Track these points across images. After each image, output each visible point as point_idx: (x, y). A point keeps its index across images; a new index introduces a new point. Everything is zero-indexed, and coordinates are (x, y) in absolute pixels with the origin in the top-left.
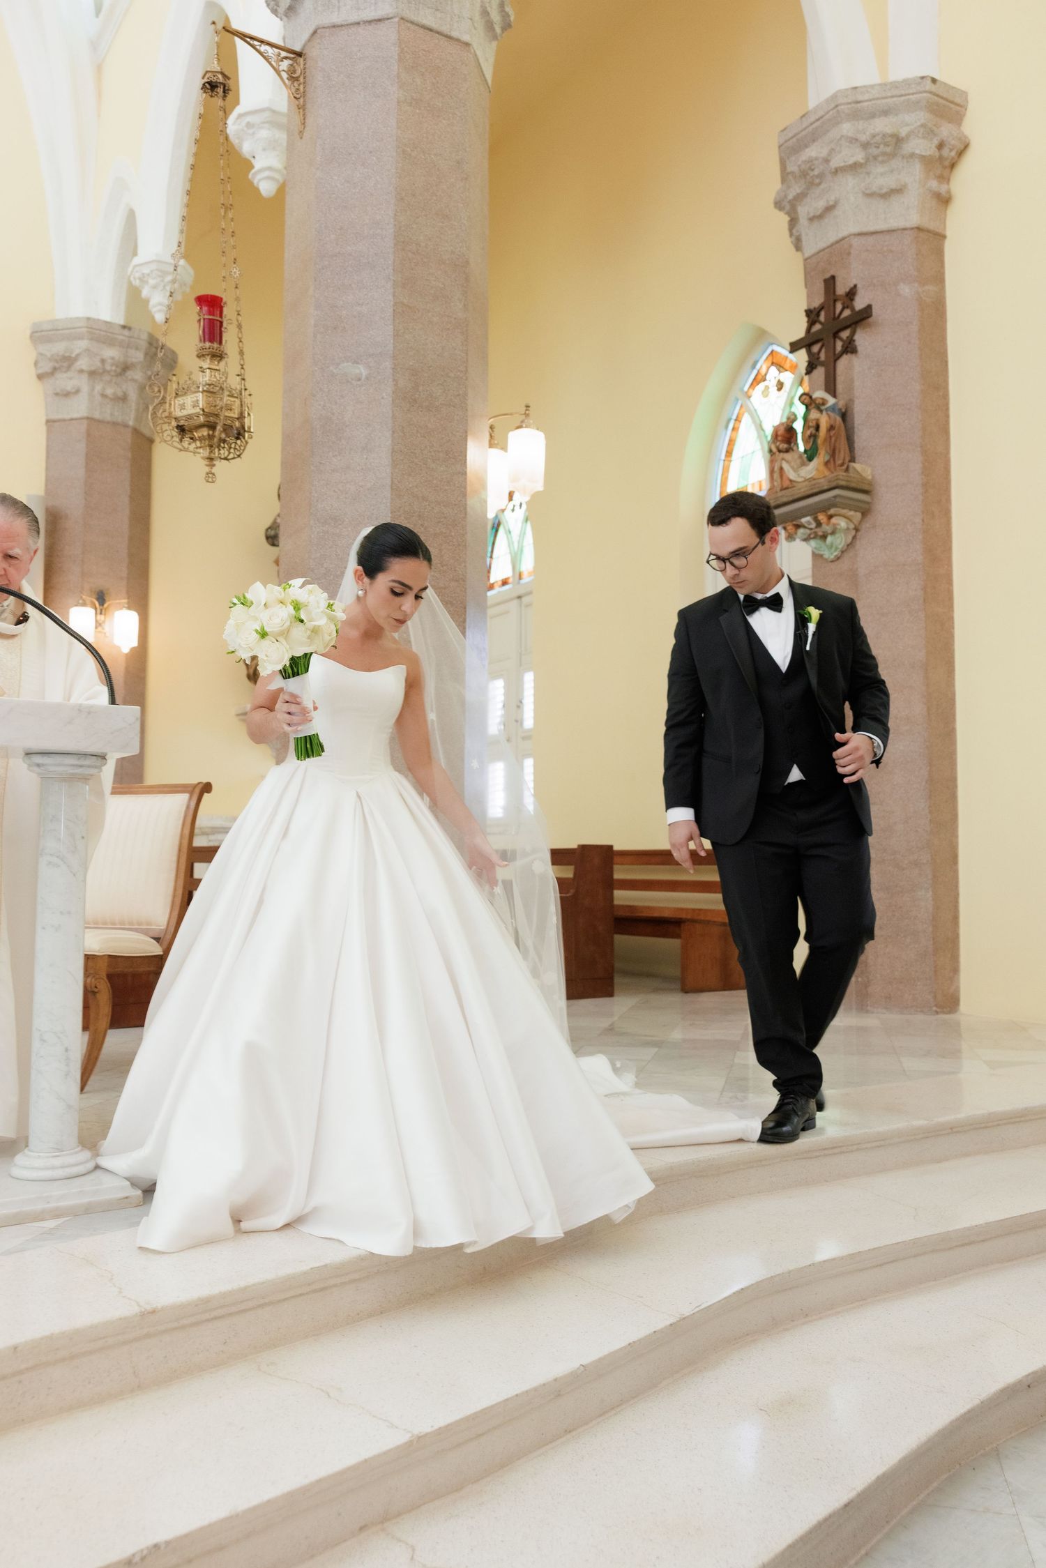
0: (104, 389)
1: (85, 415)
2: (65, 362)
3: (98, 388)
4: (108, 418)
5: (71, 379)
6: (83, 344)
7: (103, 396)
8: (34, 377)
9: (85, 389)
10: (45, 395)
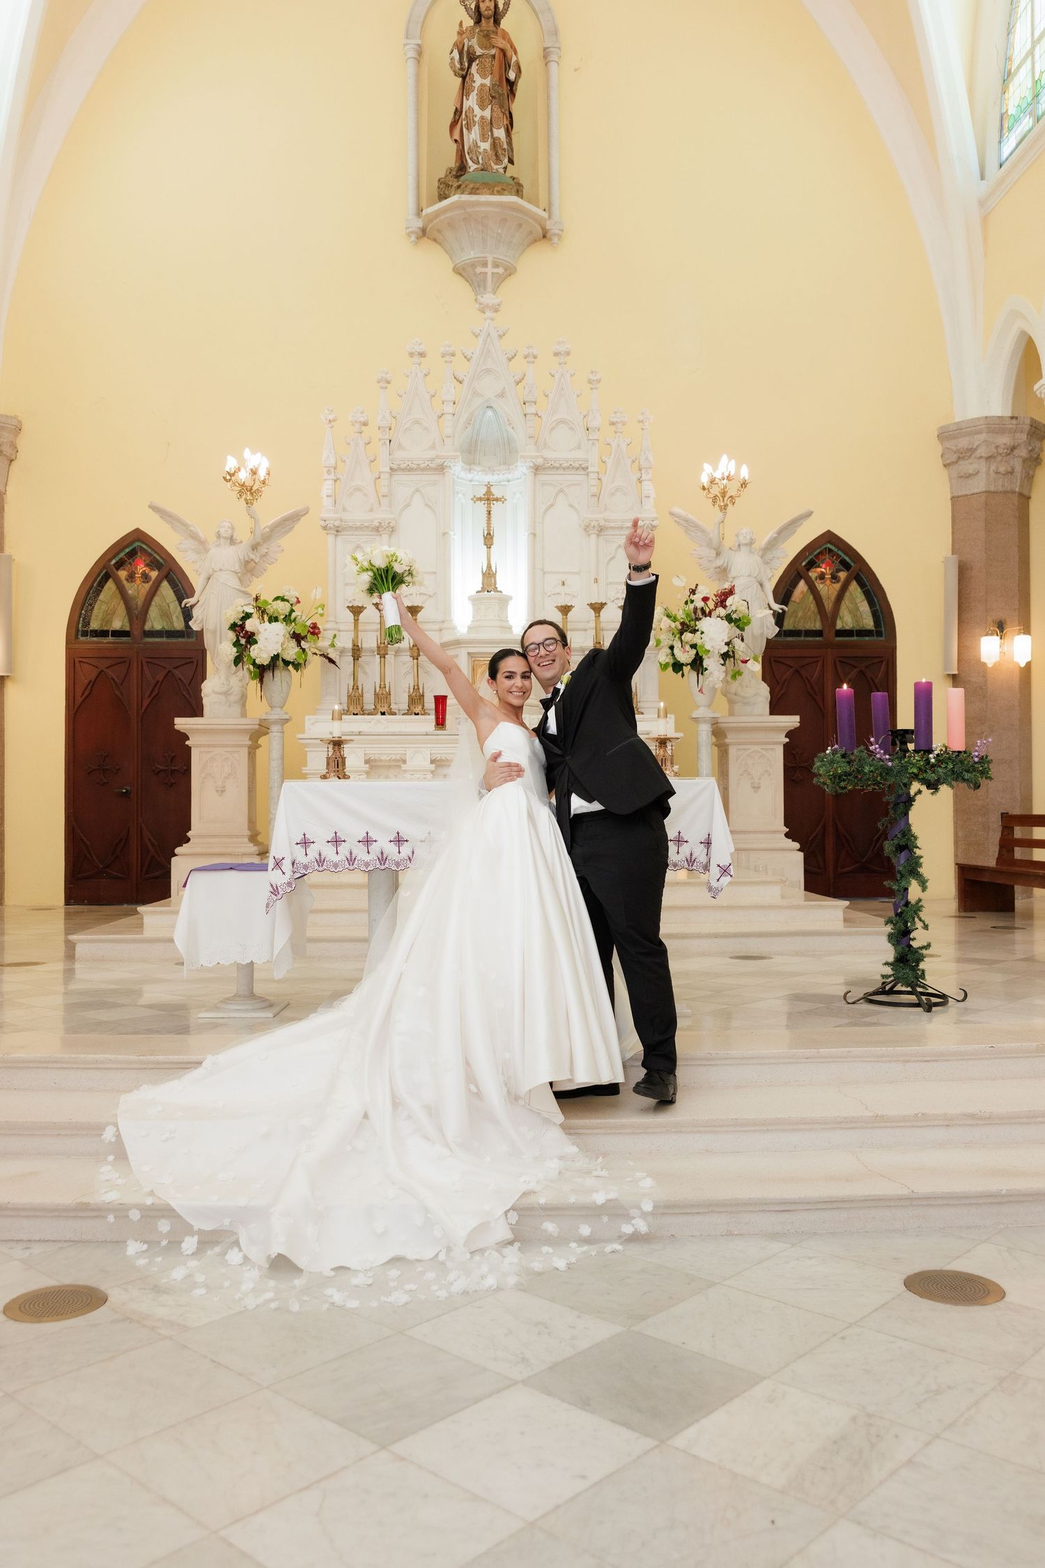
0: (997, 467)
1: (984, 490)
2: (966, 454)
3: (993, 468)
4: (1000, 489)
5: (971, 464)
6: (983, 436)
7: (997, 473)
8: (942, 466)
9: (984, 470)
10: (950, 479)
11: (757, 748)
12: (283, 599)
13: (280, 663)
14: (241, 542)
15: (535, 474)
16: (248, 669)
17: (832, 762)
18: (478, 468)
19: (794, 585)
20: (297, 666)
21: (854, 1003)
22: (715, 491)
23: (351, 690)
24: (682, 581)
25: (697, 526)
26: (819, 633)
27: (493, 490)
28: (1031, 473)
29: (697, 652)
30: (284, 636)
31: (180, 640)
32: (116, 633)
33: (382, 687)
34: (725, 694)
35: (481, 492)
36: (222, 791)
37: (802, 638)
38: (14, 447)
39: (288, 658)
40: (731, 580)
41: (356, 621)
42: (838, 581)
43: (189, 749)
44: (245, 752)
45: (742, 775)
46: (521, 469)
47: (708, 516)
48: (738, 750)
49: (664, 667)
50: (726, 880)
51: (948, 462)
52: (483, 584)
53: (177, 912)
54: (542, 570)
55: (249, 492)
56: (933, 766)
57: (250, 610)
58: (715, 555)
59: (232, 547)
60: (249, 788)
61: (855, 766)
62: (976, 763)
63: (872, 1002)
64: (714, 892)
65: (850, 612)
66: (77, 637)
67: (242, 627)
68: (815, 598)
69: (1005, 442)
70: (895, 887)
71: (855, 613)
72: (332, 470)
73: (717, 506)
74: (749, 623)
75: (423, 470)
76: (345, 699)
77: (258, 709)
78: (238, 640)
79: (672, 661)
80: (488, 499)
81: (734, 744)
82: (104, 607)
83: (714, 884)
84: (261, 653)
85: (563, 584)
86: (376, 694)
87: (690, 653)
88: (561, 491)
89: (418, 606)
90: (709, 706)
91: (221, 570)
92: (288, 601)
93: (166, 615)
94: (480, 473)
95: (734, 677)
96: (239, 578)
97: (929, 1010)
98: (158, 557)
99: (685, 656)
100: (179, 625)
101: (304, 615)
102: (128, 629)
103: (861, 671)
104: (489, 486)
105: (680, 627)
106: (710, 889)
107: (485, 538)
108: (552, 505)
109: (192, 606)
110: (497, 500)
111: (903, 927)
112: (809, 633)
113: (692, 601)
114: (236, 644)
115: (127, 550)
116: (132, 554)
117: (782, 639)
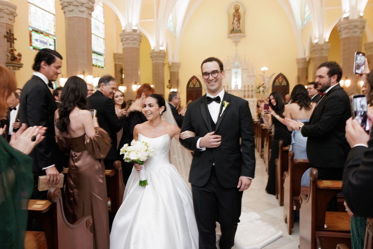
1: (301, 67)
2: (299, 63)
6: (301, 60)
15: (242, 70)
19: (276, 80)
22: (263, 72)
24: (258, 83)
25: (261, 75)
26: (279, 86)
27: (237, 72)
32: (192, 88)
38: (180, 66)
40: (265, 82)
42: (282, 79)
47: (263, 74)
58: (263, 79)
66: (187, 89)
68: (279, 82)
71: (284, 83)
82: (190, 85)
87: (259, 91)
93: (198, 86)
94: (235, 70)
98: (197, 79)
103: (285, 91)
105: (258, 88)
107: (236, 78)
108: (244, 73)
116: (194, 78)
117: (274, 87)
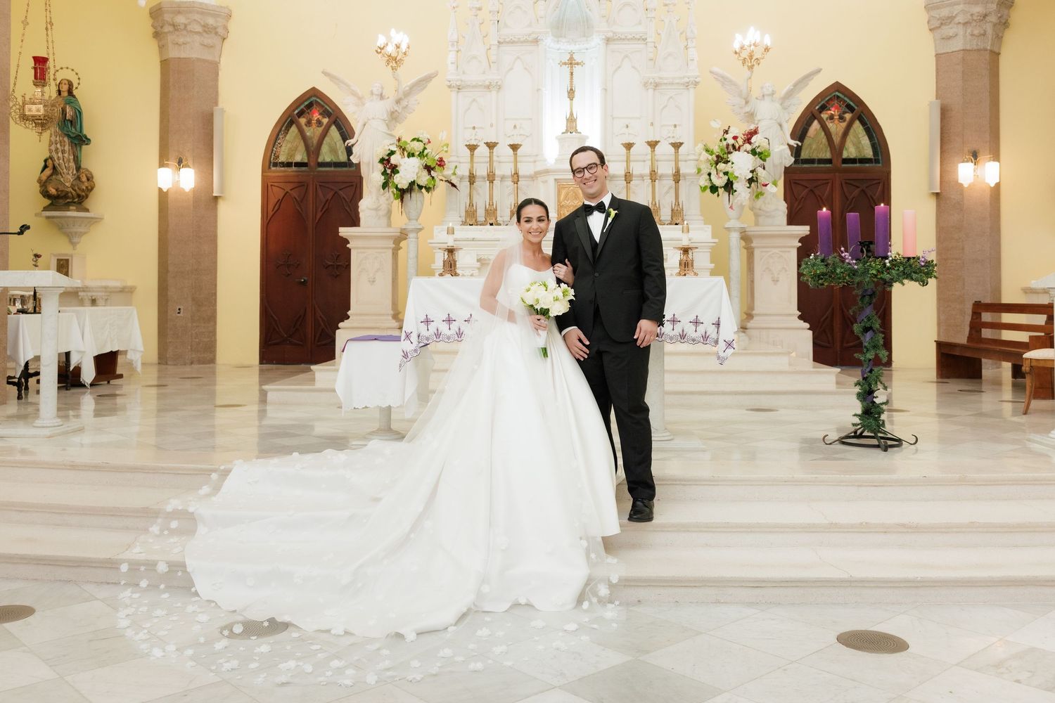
0: (972, 31)
1: (962, 48)
2: (949, 20)
3: (969, 31)
4: (975, 47)
5: (952, 28)
6: (961, 7)
7: (972, 35)
8: (928, 31)
9: (961, 33)
10: (935, 40)
11: (776, 251)
12: (418, 140)
13: (416, 187)
14: (388, 98)
15: (607, 44)
16: (393, 192)
17: (814, 265)
18: (564, 40)
19: (809, 124)
20: (428, 189)
21: (830, 444)
22: (745, 54)
23: (468, 207)
24: (718, 124)
25: (731, 81)
26: (829, 161)
27: (575, 57)
28: (1000, 35)
29: (729, 179)
30: (419, 167)
31: (344, 169)
32: (298, 165)
33: (491, 204)
34: (752, 209)
35: (566, 58)
36: (373, 281)
37: (816, 165)
38: (226, 29)
39: (421, 184)
40: (756, 122)
41: (472, 155)
42: (844, 121)
43: (349, 250)
44: (390, 252)
45: (764, 271)
46: (596, 41)
47: (738, 73)
48: (762, 252)
49: (703, 189)
50: (730, 351)
51: (932, 27)
52: (567, 127)
53: (337, 370)
54: (612, 116)
55: (394, 61)
56: (888, 268)
57: (394, 148)
58: (744, 103)
59: (382, 102)
60: (393, 279)
61: (830, 268)
62: (923, 266)
63: (844, 443)
64: (722, 360)
65: (854, 145)
66: (270, 168)
67: (388, 161)
68: (826, 134)
69: (978, 11)
70: (862, 358)
71: (858, 145)
72: (455, 43)
73: (746, 67)
74: (769, 155)
75: (522, 42)
76: (463, 214)
77: (400, 220)
78: (385, 171)
79: (710, 185)
80: (571, 64)
81: (758, 247)
82: (289, 145)
83: (722, 354)
84: (402, 180)
85: (627, 127)
86: (486, 210)
87: (723, 179)
88: (626, 56)
89: (518, 144)
90: (738, 219)
91: (373, 118)
92: (421, 141)
93: (333, 151)
94: (566, 44)
95: (757, 197)
96: (387, 125)
97: (886, 450)
98: (328, 108)
99: (720, 181)
100: (343, 158)
101: (433, 153)
102: (306, 161)
103: (863, 190)
104: (572, 54)
105: (715, 159)
106: (719, 358)
107: (569, 93)
108: (619, 67)
109: (353, 145)
110: (578, 64)
111: (867, 388)
112: (821, 161)
113: (725, 139)
114: (384, 173)
115: (306, 103)
116: (310, 106)
117: (800, 166)
